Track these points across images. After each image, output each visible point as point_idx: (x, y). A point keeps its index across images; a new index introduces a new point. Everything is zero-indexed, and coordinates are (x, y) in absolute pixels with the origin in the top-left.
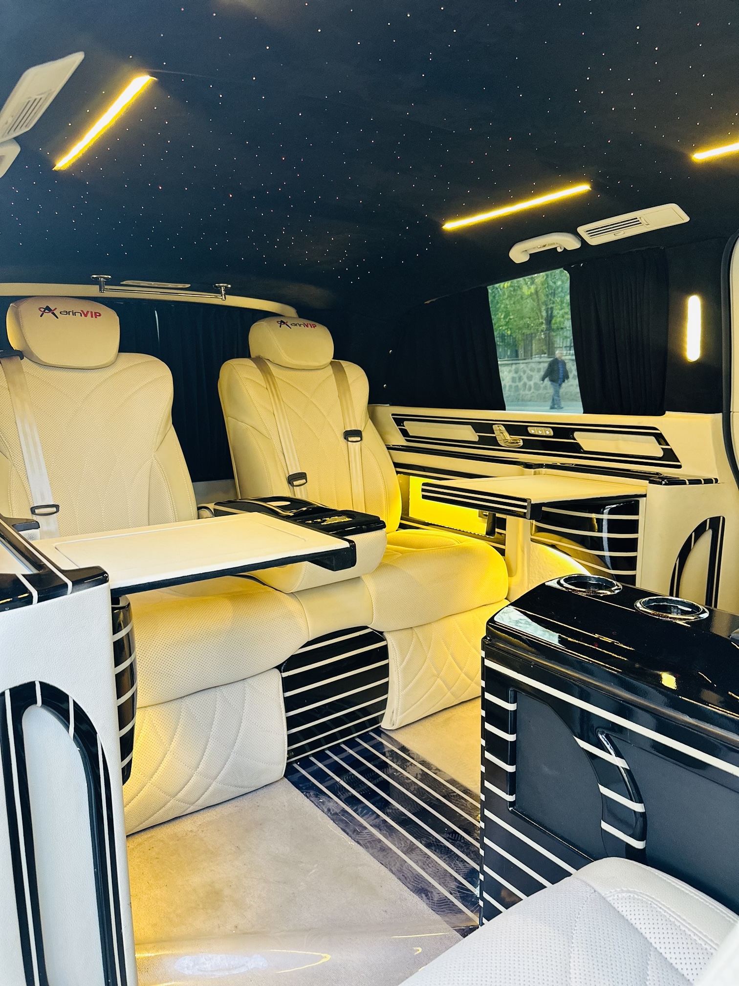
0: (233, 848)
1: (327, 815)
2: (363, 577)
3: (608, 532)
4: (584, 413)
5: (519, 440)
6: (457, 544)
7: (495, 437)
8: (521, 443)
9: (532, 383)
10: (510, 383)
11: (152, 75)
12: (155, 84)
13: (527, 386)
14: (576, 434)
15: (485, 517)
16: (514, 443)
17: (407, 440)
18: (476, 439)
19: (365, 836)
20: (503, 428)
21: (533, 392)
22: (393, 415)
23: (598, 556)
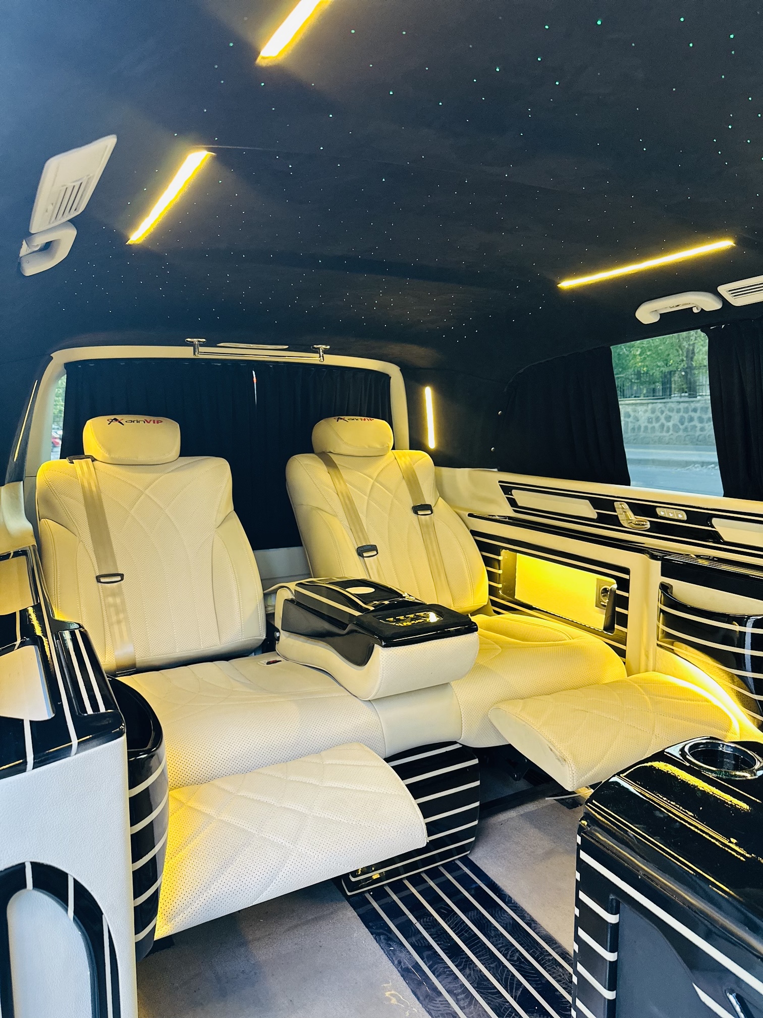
0: (286, 1002)
1: (397, 968)
2: (452, 683)
3: (752, 649)
4: (724, 496)
5: (646, 522)
6: (568, 641)
7: (617, 516)
8: (648, 526)
9: (670, 424)
10: (646, 424)
11: (210, 150)
12: (214, 159)
13: (665, 428)
14: (715, 521)
15: (604, 608)
16: (639, 525)
17: (516, 511)
18: (595, 516)
19: (438, 1005)
20: (626, 506)
21: (672, 434)
22: (500, 482)
23: (738, 676)
